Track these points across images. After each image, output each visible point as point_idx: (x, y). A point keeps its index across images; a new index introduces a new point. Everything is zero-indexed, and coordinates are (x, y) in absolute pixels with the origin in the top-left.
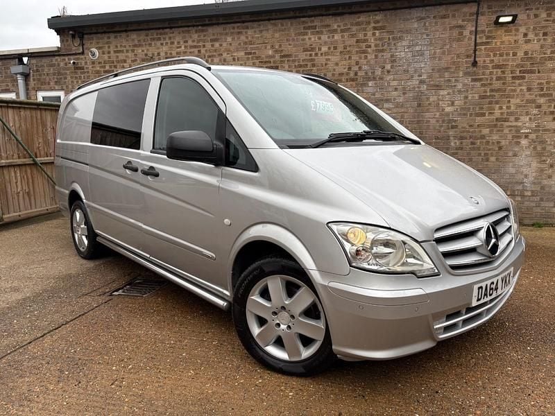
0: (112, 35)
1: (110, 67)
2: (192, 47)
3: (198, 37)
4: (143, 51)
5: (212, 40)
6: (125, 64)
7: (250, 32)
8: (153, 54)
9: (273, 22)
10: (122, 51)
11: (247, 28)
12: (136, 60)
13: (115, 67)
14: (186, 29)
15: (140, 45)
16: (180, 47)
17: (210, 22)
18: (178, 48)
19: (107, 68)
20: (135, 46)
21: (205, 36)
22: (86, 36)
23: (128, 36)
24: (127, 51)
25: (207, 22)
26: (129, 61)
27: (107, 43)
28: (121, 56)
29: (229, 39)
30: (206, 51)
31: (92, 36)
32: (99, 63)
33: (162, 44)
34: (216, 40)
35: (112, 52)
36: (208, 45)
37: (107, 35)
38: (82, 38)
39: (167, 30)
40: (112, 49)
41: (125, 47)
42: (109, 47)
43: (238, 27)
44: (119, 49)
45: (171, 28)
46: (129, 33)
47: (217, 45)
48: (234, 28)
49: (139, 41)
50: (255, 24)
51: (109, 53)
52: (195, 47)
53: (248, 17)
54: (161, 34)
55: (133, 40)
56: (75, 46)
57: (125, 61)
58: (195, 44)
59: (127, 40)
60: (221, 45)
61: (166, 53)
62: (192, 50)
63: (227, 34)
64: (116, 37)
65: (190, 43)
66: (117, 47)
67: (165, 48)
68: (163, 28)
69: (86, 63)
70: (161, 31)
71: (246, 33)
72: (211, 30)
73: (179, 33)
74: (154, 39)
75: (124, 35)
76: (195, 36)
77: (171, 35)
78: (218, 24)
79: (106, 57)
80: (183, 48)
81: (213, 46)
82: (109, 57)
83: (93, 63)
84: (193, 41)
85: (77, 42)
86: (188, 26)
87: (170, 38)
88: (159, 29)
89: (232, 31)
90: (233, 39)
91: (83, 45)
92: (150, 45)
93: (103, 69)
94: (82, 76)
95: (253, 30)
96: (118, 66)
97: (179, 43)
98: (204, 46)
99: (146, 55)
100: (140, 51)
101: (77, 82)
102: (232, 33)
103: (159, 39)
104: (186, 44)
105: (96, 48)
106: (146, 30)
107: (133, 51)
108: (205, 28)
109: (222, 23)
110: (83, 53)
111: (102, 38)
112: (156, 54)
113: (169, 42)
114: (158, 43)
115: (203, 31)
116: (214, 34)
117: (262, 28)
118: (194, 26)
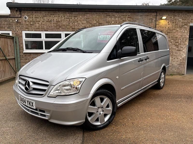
0: (34, 12)
1: (33, 23)
2: (66, 18)
3: (69, 15)
4: (47, 18)
5: (74, 17)
6: (39, 23)
7: (88, 15)
8: (51, 20)
9: (96, 12)
10: (38, 18)
11: (87, 13)
12: (44, 21)
13: (35, 23)
14: (65, 12)
15: (46, 16)
16: (62, 18)
17: (74, 10)
18: (61, 18)
19: (32, 23)
20: (44, 16)
21: (72, 15)
22: (22, 11)
23: (41, 12)
24: (40, 18)
25: (73, 10)
26: (41, 21)
27: (32, 14)
28: (38, 20)
29: (81, 17)
30: (72, 20)
31: (25, 11)
32: (28, 21)
33: (55, 16)
34: (76, 17)
35: (34, 18)
36: (73, 18)
37: (31, 11)
38: (20, 11)
39: (57, 12)
40: (34, 17)
41: (39, 16)
42: (32, 16)
43: (84, 13)
44: (37, 17)
45: (59, 11)
46: (41, 11)
47: (76, 18)
48: (82, 13)
49: (45, 15)
50: (90, 13)
51: (32, 18)
52: (68, 18)
53: (87, 10)
54: (54, 13)
55: (43, 14)
56: (17, 14)
57: (39, 21)
58: (68, 17)
59: (40, 14)
60: (78, 18)
61: (57, 20)
62: (67, 19)
63: (80, 15)
64: (36, 12)
65: (66, 17)
66: (36, 16)
67: (56, 18)
68: (56, 11)
69: (22, 21)
70: (55, 12)
71: (87, 15)
72: (74, 13)
73: (62, 13)
74: (52, 14)
75: (39, 12)
76: (68, 15)
77: (59, 14)
78: (77, 11)
79: (31, 19)
80: (63, 18)
81: (75, 18)
82: (33, 20)
83: (25, 21)
84: (67, 16)
85: (18, 13)
86: (65, 11)
87: (58, 15)
88: (54, 11)
89: (82, 14)
90: (82, 17)
91: (21, 14)
92: (50, 16)
93: (29, 24)
94: (20, 26)
95: (89, 14)
96: (36, 23)
97: (61, 16)
98: (71, 18)
99: (48, 20)
100: (46, 18)
101: (18, 28)
102: (82, 15)
103: (54, 15)
104: (65, 17)
105: (27, 16)
107: (43, 18)
108: (71, 12)
109: (78, 11)
110: (21, 17)
111: (29, 12)
112: (52, 20)
113: (58, 16)
114: (54, 16)
115: (71, 13)
116: (75, 15)
118: (67, 11)
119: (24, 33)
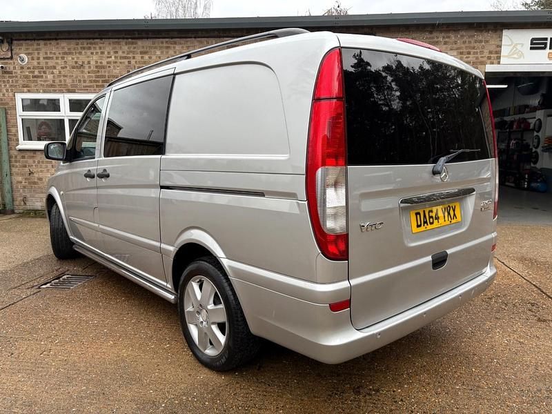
0: (42, 42)
1: (40, 72)
2: (121, 58)
3: (128, 48)
4: (73, 59)
5: (141, 53)
6: (54, 71)
7: (178, 47)
8: (83, 62)
9: (199, 39)
10: (52, 58)
11: (175, 43)
12: (66, 67)
13: (45, 72)
14: (116, 40)
15: (70, 53)
16: (111, 57)
17: (140, 36)
18: (108, 57)
19: (36, 73)
20: (65, 53)
21: (135, 48)
22: (15, 42)
23: (58, 44)
24: (57, 58)
25: (137, 36)
26: (59, 67)
27: (37, 49)
28: (51, 63)
29: (158, 53)
30: (136, 62)
31: (21, 42)
32: (28, 68)
33: (92, 53)
34: (146, 53)
35: (41, 59)
36: (138, 57)
37: (36, 42)
38: (10, 44)
39: (97, 40)
40: (42, 55)
41: (55, 54)
42: (38, 54)
43: (167, 42)
44: (49, 55)
45: (101, 39)
46: (59, 41)
47: (146, 57)
48: (162, 43)
49: (69, 49)
50: (182, 41)
51: (38, 58)
52: (125, 58)
53: (176, 34)
54: (91, 44)
55: (63, 48)
56: (3, 51)
57: (55, 68)
58: (125, 55)
59: (57, 48)
60: (150, 58)
61: (97, 62)
62: (122, 61)
63: (156, 48)
64: (45, 44)
65: (120, 53)
66: (46, 53)
67: (95, 57)
68: (94, 39)
69: (15, 68)
70: (91, 41)
71: (174, 48)
72: (140, 43)
73: (110, 44)
74: (84, 48)
75: (53, 42)
76: (125, 48)
77: (101, 45)
78: (147, 38)
79: (35, 63)
80: (113, 58)
81: (142, 57)
82: (39, 63)
83: (22, 68)
84: (123, 52)
85: (5, 47)
86: (119, 38)
87: (100, 48)
88: (90, 39)
89: (161, 45)
90: (162, 52)
91: (12, 50)
92: (80, 53)
93: (31, 75)
94: (11, 80)
95: (181, 46)
96: (47, 72)
97: (109, 53)
98: (134, 58)
99: (76, 63)
100: (70, 59)
101: (5, 86)
102: (161, 48)
103: (90, 48)
104: (117, 55)
105: (26, 54)
106: (76, 39)
107: (63, 58)
108: (134, 41)
109: (151, 38)
110: (11, 58)
111: (32, 45)
112: (86, 63)
113: (99, 51)
114: (89, 52)
115: (132, 43)
116: (143, 47)
117: (189, 44)
118: (123, 38)
119: (19, 97)
